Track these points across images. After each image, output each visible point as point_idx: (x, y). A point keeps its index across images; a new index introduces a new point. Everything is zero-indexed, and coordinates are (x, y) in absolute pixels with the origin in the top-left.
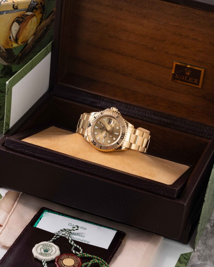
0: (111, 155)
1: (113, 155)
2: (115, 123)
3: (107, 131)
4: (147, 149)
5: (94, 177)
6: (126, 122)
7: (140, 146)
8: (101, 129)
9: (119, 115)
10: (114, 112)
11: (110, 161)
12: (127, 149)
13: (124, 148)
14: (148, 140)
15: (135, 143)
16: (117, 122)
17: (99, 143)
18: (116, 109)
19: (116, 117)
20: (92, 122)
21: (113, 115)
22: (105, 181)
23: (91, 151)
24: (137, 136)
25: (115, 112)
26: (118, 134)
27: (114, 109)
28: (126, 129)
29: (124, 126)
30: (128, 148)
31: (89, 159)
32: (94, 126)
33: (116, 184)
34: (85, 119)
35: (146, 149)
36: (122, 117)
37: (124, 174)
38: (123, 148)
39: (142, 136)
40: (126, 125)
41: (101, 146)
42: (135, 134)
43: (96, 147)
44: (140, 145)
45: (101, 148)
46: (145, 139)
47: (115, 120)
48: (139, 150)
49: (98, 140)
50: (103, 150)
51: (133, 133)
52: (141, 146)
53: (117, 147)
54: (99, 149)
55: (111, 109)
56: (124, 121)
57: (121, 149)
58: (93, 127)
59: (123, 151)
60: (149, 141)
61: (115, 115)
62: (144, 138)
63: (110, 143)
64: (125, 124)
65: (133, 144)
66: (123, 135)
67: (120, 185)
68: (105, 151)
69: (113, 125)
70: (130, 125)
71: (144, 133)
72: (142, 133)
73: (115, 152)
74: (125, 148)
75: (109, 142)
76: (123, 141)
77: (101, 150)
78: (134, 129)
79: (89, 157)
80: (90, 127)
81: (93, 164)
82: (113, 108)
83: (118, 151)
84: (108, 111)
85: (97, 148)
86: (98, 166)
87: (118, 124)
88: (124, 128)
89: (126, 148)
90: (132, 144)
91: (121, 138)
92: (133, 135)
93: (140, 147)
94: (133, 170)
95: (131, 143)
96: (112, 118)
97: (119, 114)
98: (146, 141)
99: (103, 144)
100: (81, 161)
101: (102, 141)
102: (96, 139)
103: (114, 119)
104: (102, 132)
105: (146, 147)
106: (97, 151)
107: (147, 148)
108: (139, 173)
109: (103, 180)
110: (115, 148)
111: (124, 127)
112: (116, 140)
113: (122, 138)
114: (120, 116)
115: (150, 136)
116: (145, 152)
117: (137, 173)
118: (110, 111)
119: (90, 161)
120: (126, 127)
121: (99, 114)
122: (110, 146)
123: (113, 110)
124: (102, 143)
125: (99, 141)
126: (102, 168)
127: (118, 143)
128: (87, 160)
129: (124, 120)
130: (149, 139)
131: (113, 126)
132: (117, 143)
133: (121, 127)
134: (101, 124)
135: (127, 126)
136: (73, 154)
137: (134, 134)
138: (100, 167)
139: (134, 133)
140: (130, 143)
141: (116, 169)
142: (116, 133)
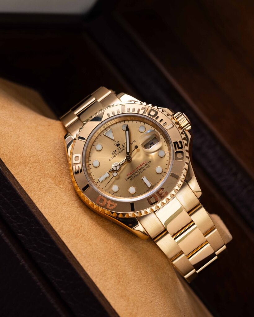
0: (99, 224)
1: (104, 227)
2: (161, 154)
3: (129, 159)
4: (195, 273)
5: (10, 244)
6: (188, 171)
7: (181, 253)
8: (118, 145)
9: (185, 142)
10: (178, 126)
11: (83, 236)
12: (146, 237)
13: (142, 230)
14: (213, 255)
15: (175, 235)
16: (167, 155)
17: (89, 174)
18: (187, 122)
19: (173, 140)
20: (108, 115)
21: (170, 133)
22: (30, 272)
23: (57, 182)
24: (191, 223)
25: (182, 128)
26: (149, 185)
27: (184, 121)
28: (177, 188)
29: (177, 174)
30: (150, 237)
31: (35, 195)
32: (106, 126)
33: (52, 301)
34: (99, 100)
35: (194, 271)
36: (187, 151)
37: (88, 289)
38: (139, 228)
39: (204, 232)
40: (182, 177)
41: (88, 186)
42: (190, 215)
43: (73, 179)
44: (186, 252)
45: (84, 189)
46: (208, 245)
47: (166, 147)
48: (174, 262)
49: (91, 166)
50: (86, 199)
51: (188, 210)
52: (187, 254)
53: (124, 215)
54: (79, 190)
55: (175, 116)
56: (185, 164)
57: (131, 227)
58: (102, 129)
59: (134, 235)
60: (216, 258)
61: (175, 135)
62: (206, 242)
63: (115, 194)
64: (185, 172)
65: (169, 236)
66: (161, 195)
67: (59, 310)
68: (91, 203)
69: (153, 154)
70: (194, 184)
71: (216, 230)
72: (211, 224)
73: (114, 223)
74: (143, 233)
75: (115, 188)
76: (148, 210)
77: (82, 195)
78: (197, 201)
79: (40, 191)
80: (97, 123)
81: (34, 210)
82: (182, 117)
83: (121, 227)
84: (166, 113)
85: (76, 185)
86: (41, 226)
87: (167, 163)
88: (174, 179)
89: (145, 233)
90: (168, 233)
91: (148, 199)
92: (184, 214)
93: (183, 255)
94: (122, 296)
95: (165, 230)
96: (161, 137)
97: (186, 138)
98: (206, 250)
99: (99, 184)
100: (9, 183)
101: (100, 177)
102: (89, 161)
103: (165, 143)
104: (114, 153)
105: (197, 266)
106: (71, 193)
107: (198, 272)
108: (131, 314)
109: (26, 267)
110: (118, 214)
111: (177, 177)
112: (133, 196)
113: (153, 200)
114: (186, 145)
115: (224, 247)
116: (186, 277)
117: (127, 309)
118: (170, 117)
119: (35, 201)
120: (180, 182)
121: (140, 107)
122: (108, 199)
123: (178, 120)
124: (96, 181)
125: (91, 170)
126: (47, 235)
127: (132, 206)
128: (29, 195)
129: (187, 161)
130: (217, 253)
131: (150, 158)
132: (132, 204)
133: (168, 172)
134: (127, 132)
135: (187, 182)
136: (7, 156)
137: (188, 213)
138: (44, 230)
139: (191, 212)
140: (162, 229)
141: (82, 264)
142: (145, 179)
